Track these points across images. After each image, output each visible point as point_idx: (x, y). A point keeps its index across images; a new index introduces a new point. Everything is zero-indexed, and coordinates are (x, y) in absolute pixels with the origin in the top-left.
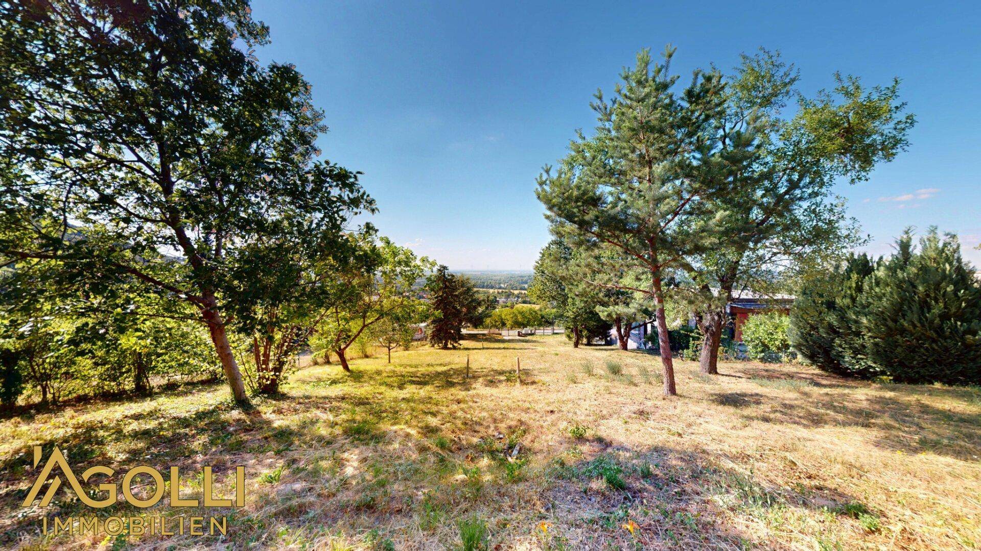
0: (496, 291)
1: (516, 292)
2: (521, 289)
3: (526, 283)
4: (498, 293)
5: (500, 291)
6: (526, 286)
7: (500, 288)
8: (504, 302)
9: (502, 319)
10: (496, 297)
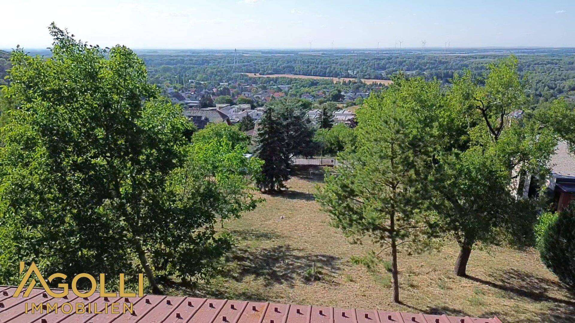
0: (341, 80)
1: (369, 82)
2: (376, 78)
3: (384, 68)
4: (344, 83)
5: (347, 80)
6: (384, 73)
7: (348, 76)
8: (351, 98)
9: (338, 142)
10: (340, 91)
